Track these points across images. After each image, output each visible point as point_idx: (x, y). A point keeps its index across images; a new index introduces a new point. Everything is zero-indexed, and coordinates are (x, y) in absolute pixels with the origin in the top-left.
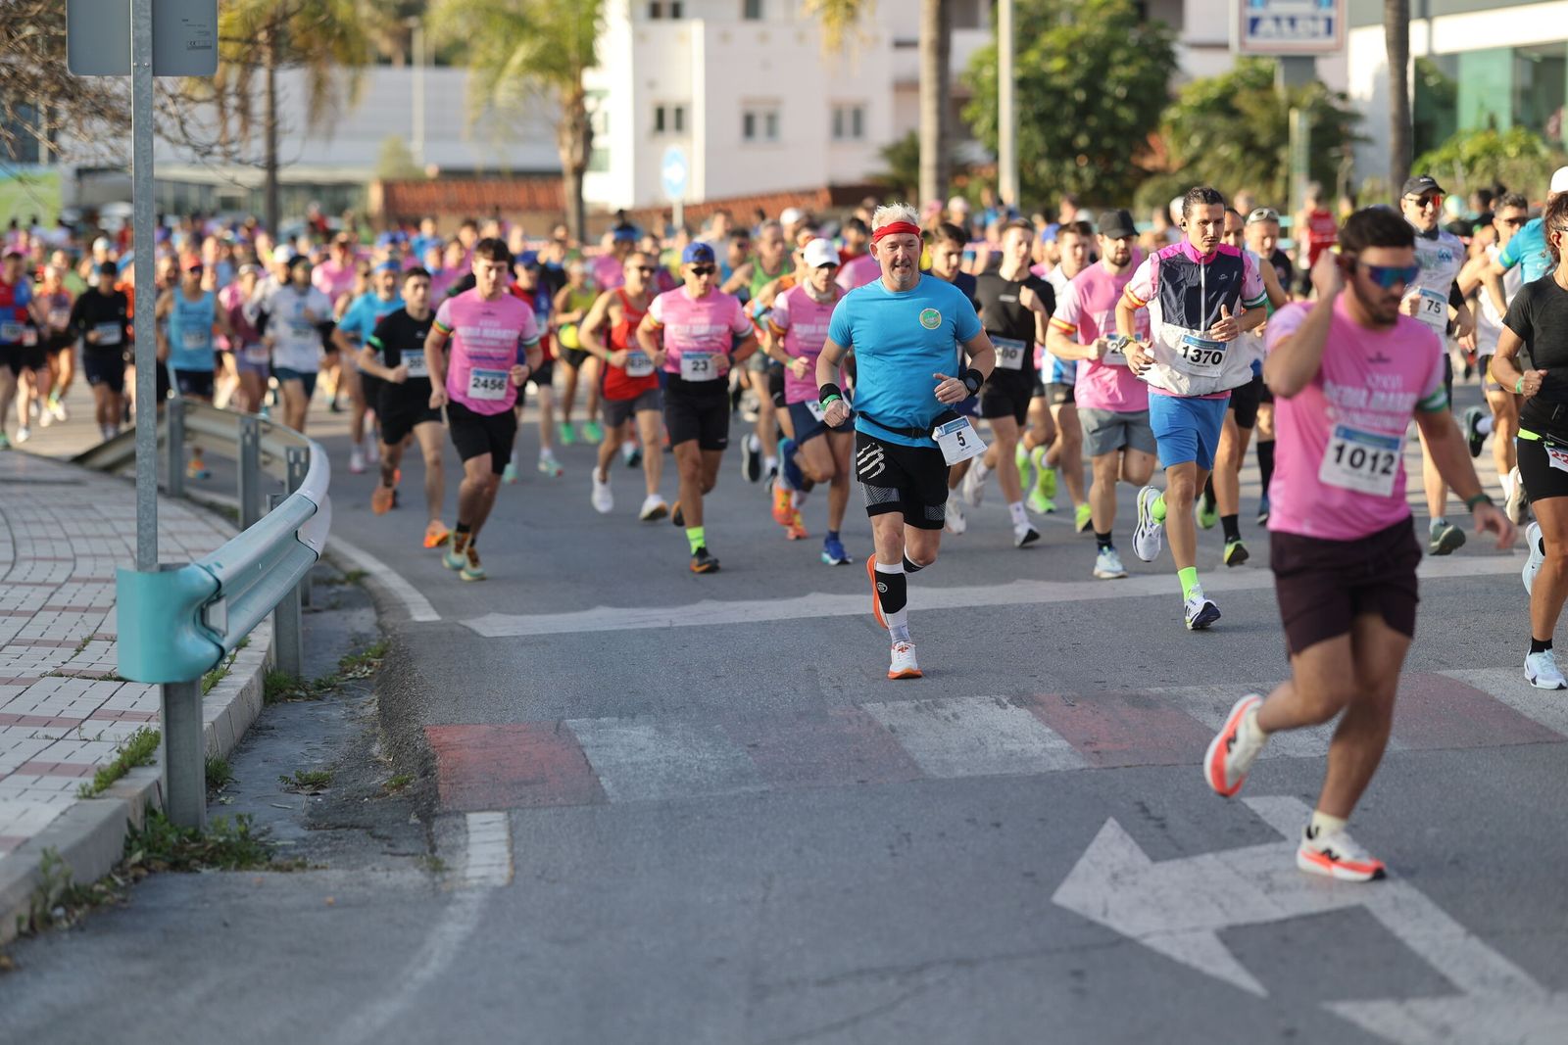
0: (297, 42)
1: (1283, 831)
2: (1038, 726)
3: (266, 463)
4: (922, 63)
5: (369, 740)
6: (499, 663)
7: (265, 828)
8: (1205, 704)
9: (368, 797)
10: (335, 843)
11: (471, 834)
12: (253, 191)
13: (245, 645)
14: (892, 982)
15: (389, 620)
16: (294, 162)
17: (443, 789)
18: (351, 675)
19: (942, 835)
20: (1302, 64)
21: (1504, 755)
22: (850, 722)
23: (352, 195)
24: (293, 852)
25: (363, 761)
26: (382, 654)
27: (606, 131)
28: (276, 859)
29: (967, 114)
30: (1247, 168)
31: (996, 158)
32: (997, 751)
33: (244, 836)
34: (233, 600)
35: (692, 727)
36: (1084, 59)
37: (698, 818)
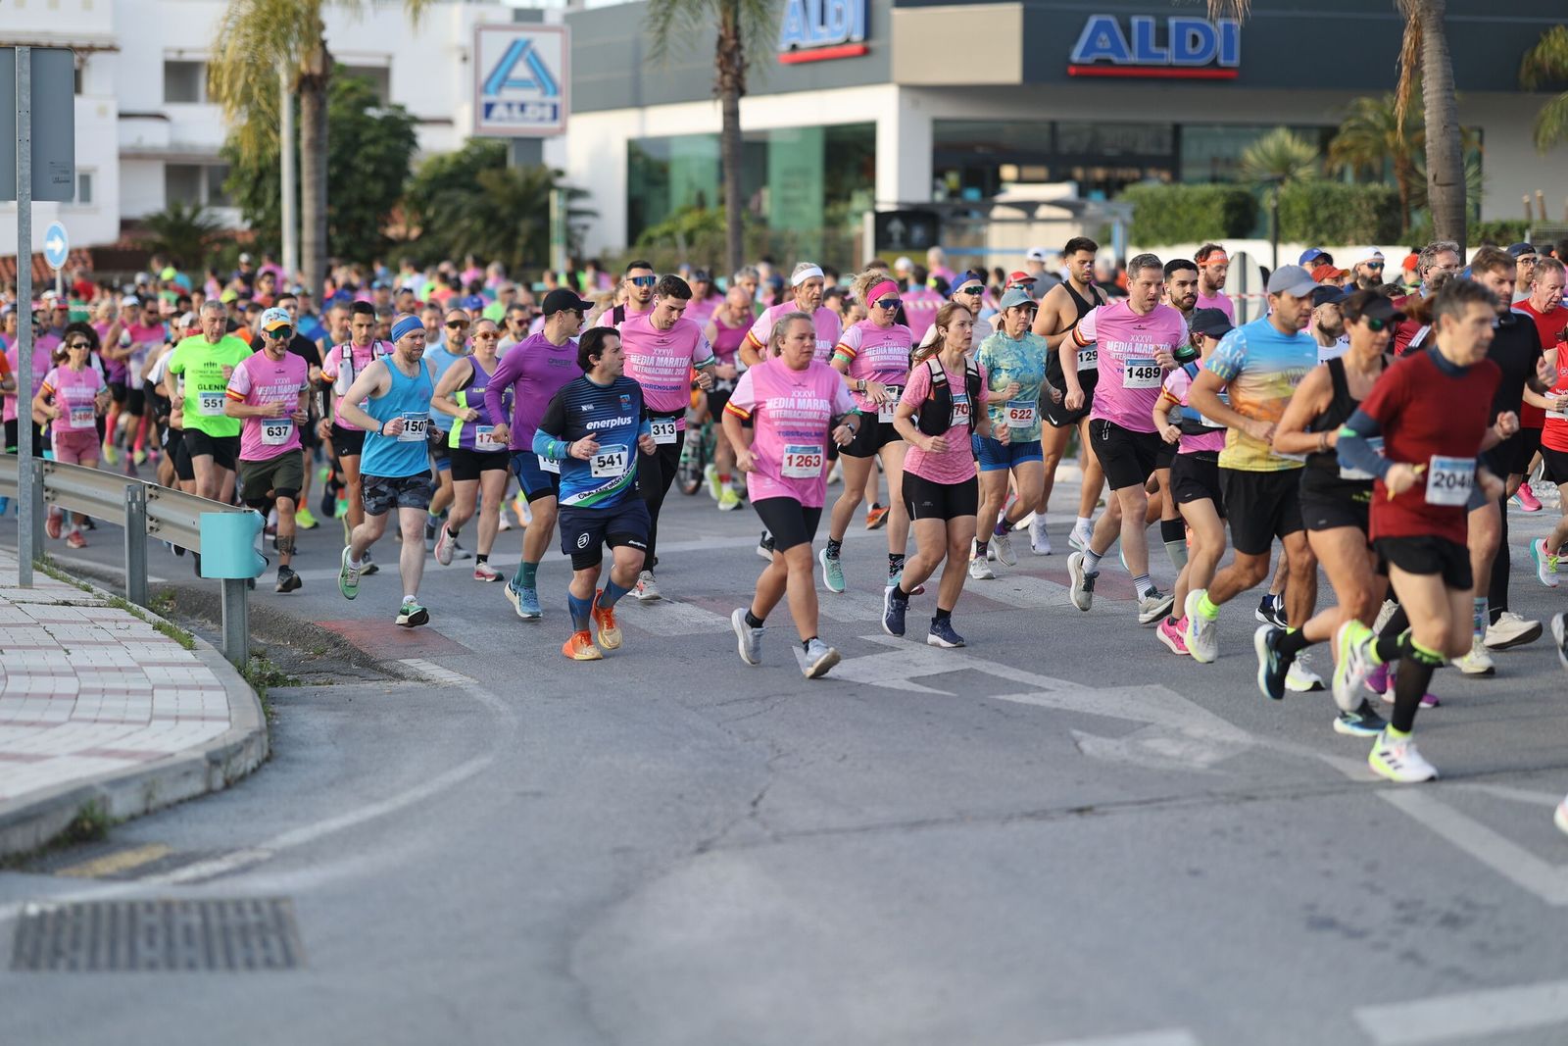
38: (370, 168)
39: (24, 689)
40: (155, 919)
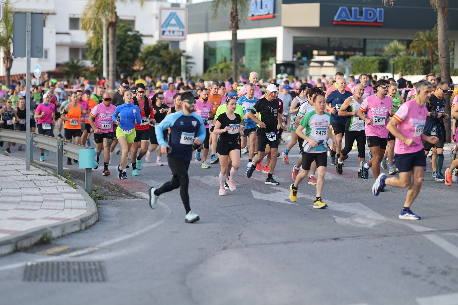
20: (176, 43)
39: (27, 200)
40: (65, 267)
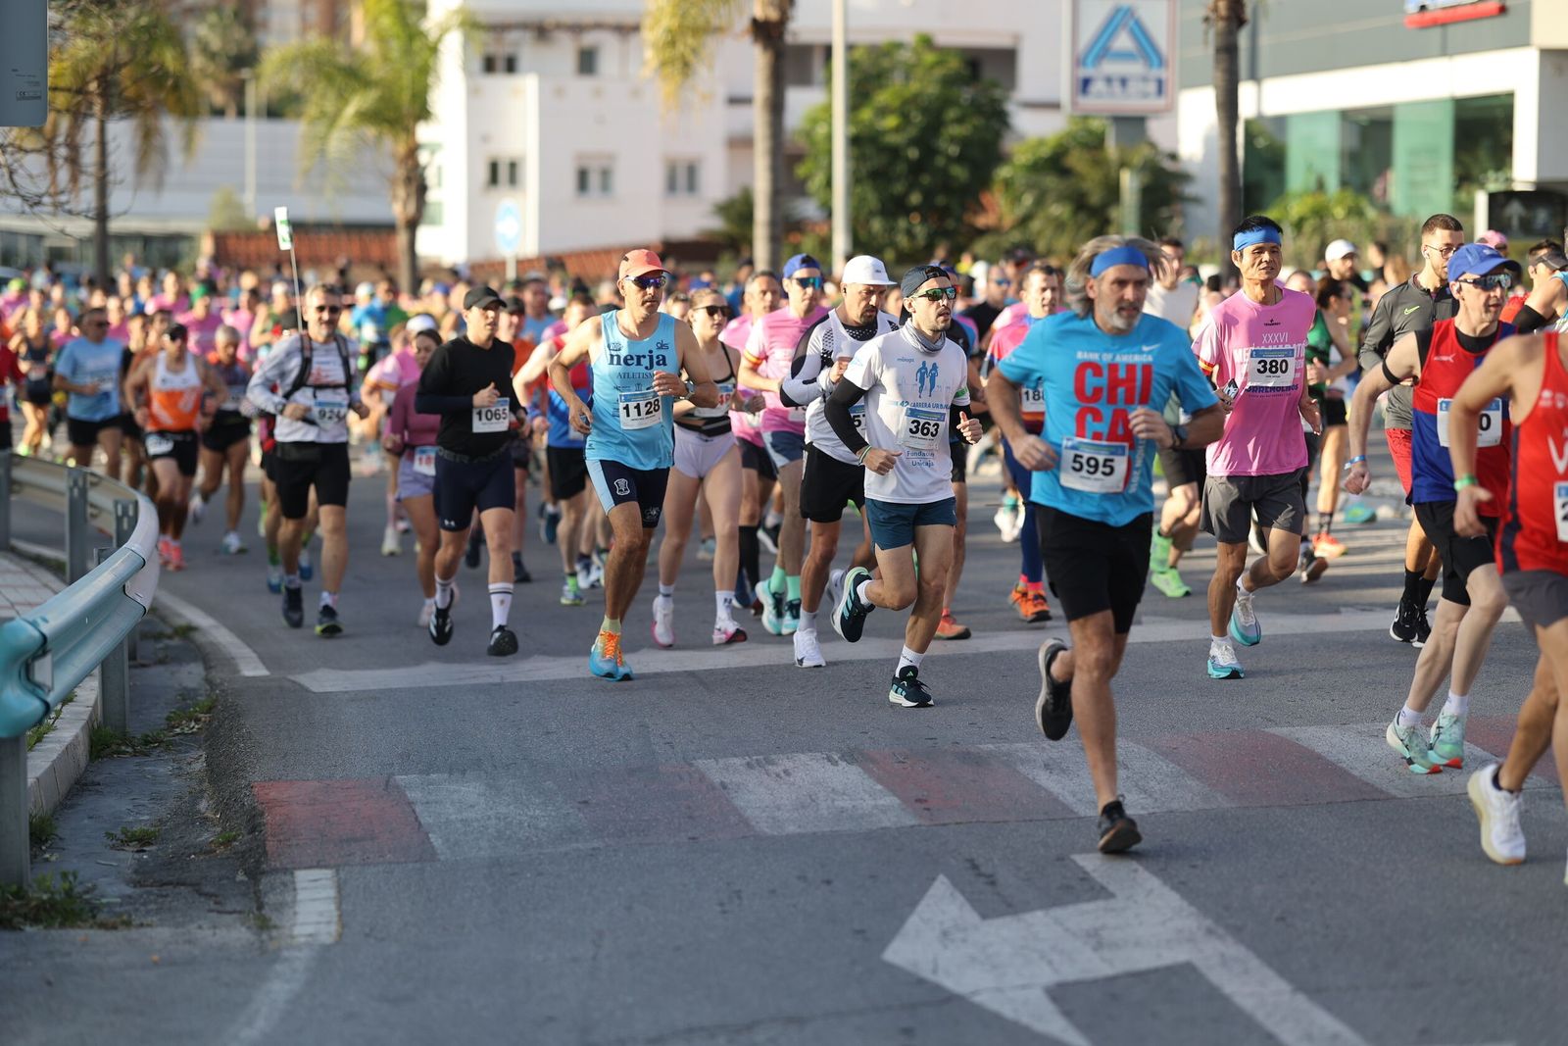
0: (130, 93)
1: (1111, 888)
2: (869, 782)
3: (94, 516)
4: (756, 120)
5: (196, 797)
6: (328, 718)
7: (90, 885)
8: (1034, 761)
9: (194, 854)
10: (160, 900)
11: (299, 891)
12: (82, 241)
13: (71, 700)
14: (722, 1040)
15: (217, 676)
16: (125, 213)
17: (271, 845)
18: (178, 730)
19: (773, 892)
20: (1133, 124)
21: (1330, 812)
22: (681, 778)
23: (184, 247)
24: (118, 909)
25: (189, 817)
26: (209, 710)
27: (439, 184)
28: (101, 917)
29: (801, 171)
30: (1079, 227)
31: (829, 214)
32: (828, 807)
33: (69, 893)
34: (60, 654)
35: (523, 783)
36: (917, 118)
37: (529, 875)
38: (954, 150)
